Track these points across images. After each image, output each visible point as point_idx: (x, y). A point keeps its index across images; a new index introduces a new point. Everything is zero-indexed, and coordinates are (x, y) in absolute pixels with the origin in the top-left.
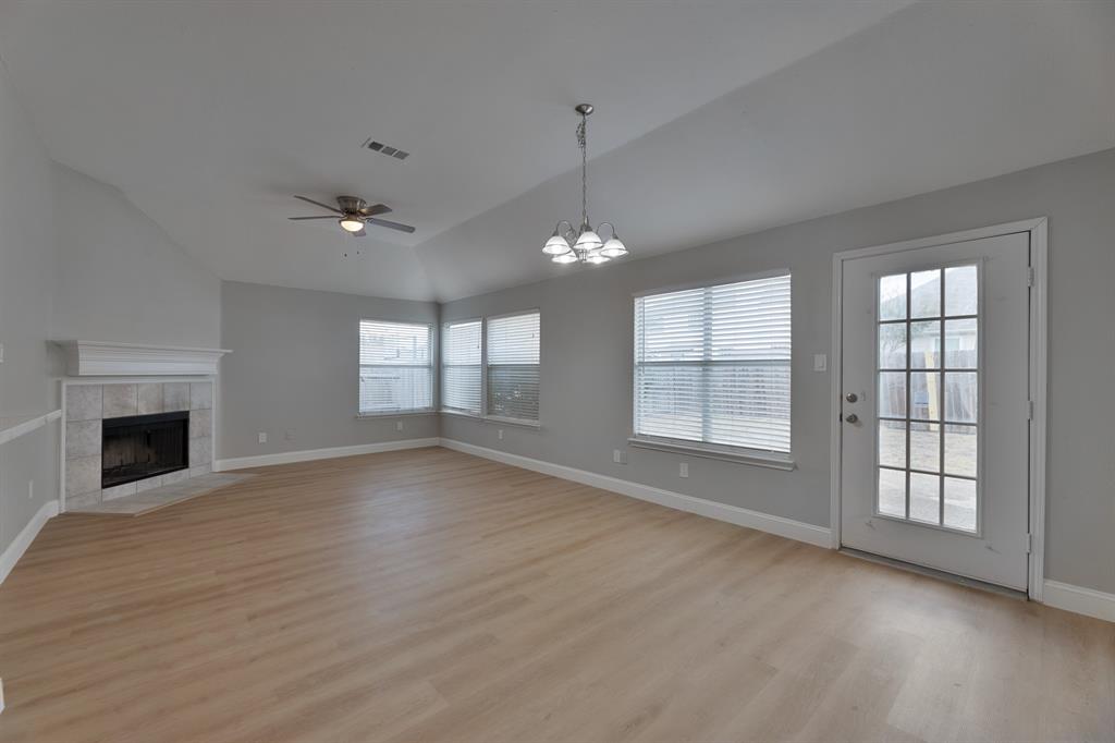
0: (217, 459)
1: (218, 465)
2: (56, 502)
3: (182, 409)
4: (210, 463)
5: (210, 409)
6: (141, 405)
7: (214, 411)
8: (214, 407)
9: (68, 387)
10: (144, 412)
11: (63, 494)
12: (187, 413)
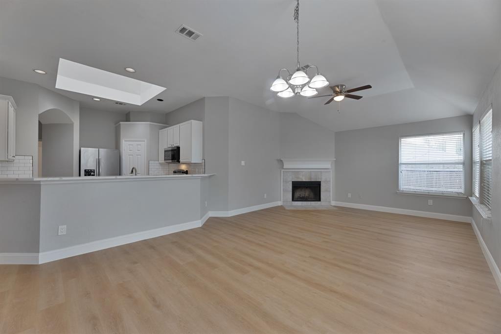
0: (333, 200)
1: (333, 203)
2: (280, 202)
3: (318, 180)
4: (330, 202)
5: (330, 181)
6: (304, 178)
7: (331, 182)
8: (331, 180)
9: (283, 172)
10: (304, 180)
11: (282, 200)
12: (320, 182)
